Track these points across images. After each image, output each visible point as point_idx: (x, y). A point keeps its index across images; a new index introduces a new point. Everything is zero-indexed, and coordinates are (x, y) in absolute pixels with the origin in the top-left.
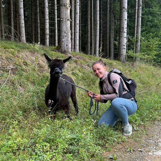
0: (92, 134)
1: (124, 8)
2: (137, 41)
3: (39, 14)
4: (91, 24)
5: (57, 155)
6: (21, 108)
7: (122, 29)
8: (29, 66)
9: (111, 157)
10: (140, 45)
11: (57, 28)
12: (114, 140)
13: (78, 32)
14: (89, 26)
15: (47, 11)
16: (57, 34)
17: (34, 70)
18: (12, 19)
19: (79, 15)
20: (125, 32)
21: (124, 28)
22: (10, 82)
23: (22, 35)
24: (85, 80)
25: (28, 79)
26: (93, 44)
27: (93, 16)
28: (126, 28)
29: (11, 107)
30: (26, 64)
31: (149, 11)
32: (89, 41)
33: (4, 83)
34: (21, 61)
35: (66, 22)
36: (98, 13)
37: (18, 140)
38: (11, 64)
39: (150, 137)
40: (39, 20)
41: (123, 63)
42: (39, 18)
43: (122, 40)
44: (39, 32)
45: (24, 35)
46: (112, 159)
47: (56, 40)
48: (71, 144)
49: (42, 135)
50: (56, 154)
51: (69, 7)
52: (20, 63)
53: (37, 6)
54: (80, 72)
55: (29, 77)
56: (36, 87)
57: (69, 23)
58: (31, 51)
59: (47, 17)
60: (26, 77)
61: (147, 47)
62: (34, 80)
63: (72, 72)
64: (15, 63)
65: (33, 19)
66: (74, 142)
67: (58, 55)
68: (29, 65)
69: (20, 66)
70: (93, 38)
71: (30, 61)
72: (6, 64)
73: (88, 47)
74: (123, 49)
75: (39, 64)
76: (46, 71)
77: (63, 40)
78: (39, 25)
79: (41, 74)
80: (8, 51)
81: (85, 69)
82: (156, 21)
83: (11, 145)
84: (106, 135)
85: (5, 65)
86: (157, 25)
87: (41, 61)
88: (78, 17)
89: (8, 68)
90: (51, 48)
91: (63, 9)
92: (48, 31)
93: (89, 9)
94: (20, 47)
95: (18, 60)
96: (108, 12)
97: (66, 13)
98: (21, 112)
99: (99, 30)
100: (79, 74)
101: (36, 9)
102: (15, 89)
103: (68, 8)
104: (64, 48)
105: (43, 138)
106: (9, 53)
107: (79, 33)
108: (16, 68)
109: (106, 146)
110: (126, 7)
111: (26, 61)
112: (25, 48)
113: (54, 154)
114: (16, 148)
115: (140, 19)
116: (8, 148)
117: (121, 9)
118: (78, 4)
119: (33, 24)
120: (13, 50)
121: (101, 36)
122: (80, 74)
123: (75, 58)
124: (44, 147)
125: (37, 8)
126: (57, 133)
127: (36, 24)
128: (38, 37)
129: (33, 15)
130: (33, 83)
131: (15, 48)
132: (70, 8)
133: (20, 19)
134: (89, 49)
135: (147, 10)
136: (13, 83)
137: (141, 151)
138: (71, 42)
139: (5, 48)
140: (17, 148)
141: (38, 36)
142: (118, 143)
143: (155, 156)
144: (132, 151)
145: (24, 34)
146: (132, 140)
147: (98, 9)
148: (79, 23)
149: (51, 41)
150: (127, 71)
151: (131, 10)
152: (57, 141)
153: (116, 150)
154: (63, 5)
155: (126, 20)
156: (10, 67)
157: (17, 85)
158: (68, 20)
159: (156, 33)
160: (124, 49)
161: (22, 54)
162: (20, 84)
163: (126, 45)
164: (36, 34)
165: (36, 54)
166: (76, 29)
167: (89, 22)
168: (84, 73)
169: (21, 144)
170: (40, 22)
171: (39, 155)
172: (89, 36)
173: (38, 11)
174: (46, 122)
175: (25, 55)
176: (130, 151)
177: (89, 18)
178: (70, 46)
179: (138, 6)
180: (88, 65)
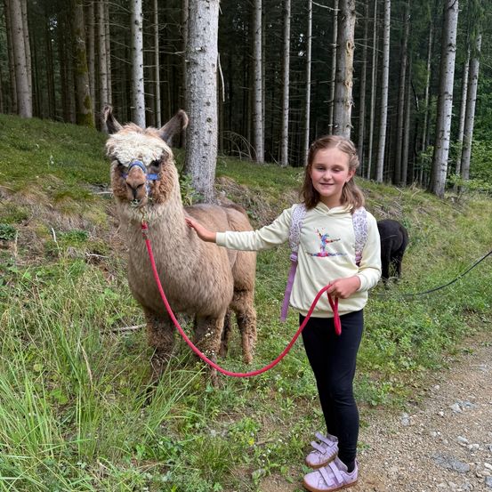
1: (447, 93)
2: (464, 149)
7: (441, 133)
10: (471, 157)
20: (446, 140)
23: (258, 149)
28: (448, 132)
32: (361, 143)
35: (344, 130)
36: (386, 91)
43: (440, 155)
51: (351, 103)
57: (348, 131)
61: (484, 161)
70: (371, 140)
74: (441, 172)
91: (340, 107)
93: (365, 79)
97: (344, 115)
99: (385, 127)
103: (348, 106)
110: (451, 92)
115: (474, 103)
117: (440, 96)
132: (352, 105)
150: (451, 217)
154: (340, 100)
155: (449, 116)
158: (347, 126)
160: (443, 171)
163: (446, 164)
167: (363, 106)
172: (362, 134)
177: (364, 99)
179: (470, 79)
180: (382, 208)
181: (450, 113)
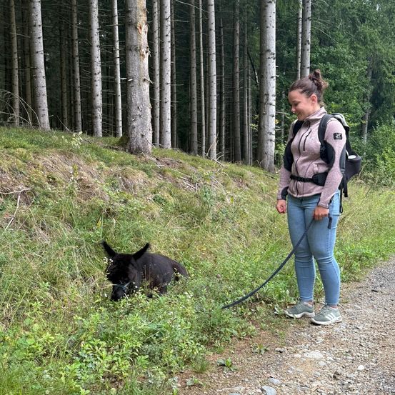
0: (189, 323)
1: (269, 51)
3: (78, 58)
4: (199, 82)
5: (120, 360)
6: (45, 277)
7: (265, 97)
8: (59, 185)
9: (223, 362)
11: (120, 93)
12: (232, 334)
13: (170, 102)
14: (195, 87)
15: (97, 53)
16: (120, 107)
17: (71, 193)
18: (16, 72)
19: (170, 64)
20: (271, 104)
21: (271, 95)
22: (21, 221)
23: (42, 113)
24: (182, 212)
25: (57, 214)
26: (204, 127)
27: (202, 64)
28: (273, 95)
29: (26, 275)
30: (53, 181)
31: (328, 53)
32: (195, 119)
33: (8, 223)
34: (43, 175)
35: (140, 85)
36: (214, 58)
37: (44, 336)
38: (22, 182)
39: (304, 327)
40: (78, 74)
41: (269, 171)
42: (78, 69)
43: (266, 123)
44: (79, 100)
45: (46, 112)
46: (224, 365)
47: (118, 121)
48: (148, 342)
49: (91, 325)
50: (119, 358)
51: (147, 52)
52: (40, 180)
53: (73, 40)
54: (171, 195)
55: (60, 209)
56: (77, 231)
57: (146, 86)
58: (63, 153)
59: (97, 68)
60: (54, 210)
62: (71, 215)
63: (154, 195)
64: (30, 181)
65: (64, 69)
66: (154, 338)
67: (122, 158)
68: (59, 182)
69: (41, 186)
70: (204, 115)
71: (61, 175)
72: (11, 182)
73: (192, 135)
74: (269, 142)
75: (81, 180)
76: (96, 196)
77: (135, 124)
78: (79, 84)
79: (86, 203)
80: (13, 154)
81: (184, 187)
82: (344, 76)
83: (33, 346)
84: (217, 324)
85: (9, 184)
86: (346, 84)
87: (85, 174)
88: (169, 68)
89: (15, 191)
90: (106, 142)
91: (133, 57)
92: (99, 101)
93: (195, 48)
94: (39, 143)
95: (36, 172)
96: (237, 56)
97: (139, 67)
98: (47, 283)
99: (215, 98)
100: (168, 200)
101: (71, 47)
102: (31, 236)
103: (143, 55)
104: (136, 142)
105: (94, 331)
106: (17, 158)
107: (172, 103)
108: (33, 190)
109: (216, 345)
110: (273, 50)
111: (54, 175)
112: (51, 145)
113: (115, 359)
114: (41, 351)
115: (308, 71)
116: (26, 352)
117: (261, 55)
118: (169, 39)
119: (64, 81)
120: (24, 151)
121: (224, 109)
122: (172, 200)
123: (162, 163)
124: (96, 348)
125: (72, 44)
126: (122, 323)
127: (72, 82)
128: (76, 113)
129: (64, 61)
130: (70, 222)
131: (28, 146)
132: (148, 54)
133: (36, 77)
134: (195, 139)
135: (323, 50)
136: (26, 224)
137: (281, 352)
138: (151, 129)
139: (6, 148)
140: (42, 353)
141: (75, 109)
142: (240, 339)
143: (305, 359)
144: (263, 352)
145: (46, 109)
146: (268, 333)
147: (214, 50)
148: (170, 82)
149: (108, 122)
151: (289, 52)
152: (122, 337)
153: (233, 351)
154: (133, 48)
155: (273, 77)
156: (19, 190)
157: (34, 227)
158: (145, 80)
159: (345, 102)
160: (271, 140)
161: (45, 159)
162: (43, 224)
163: (274, 133)
164: (71, 105)
165: (74, 157)
166: (165, 96)
167: (195, 78)
168: (180, 198)
169: (52, 344)
170: (80, 78)
171: (86, 362)
172: (195, 109)
173: (77, 53)
174: (99, 303)
175: (50, 160)
176: (260, 351)
177: (195, 69)
178: (149, 137)
179: (302, 44)
180: (190, 180)
181: (274, 75)
